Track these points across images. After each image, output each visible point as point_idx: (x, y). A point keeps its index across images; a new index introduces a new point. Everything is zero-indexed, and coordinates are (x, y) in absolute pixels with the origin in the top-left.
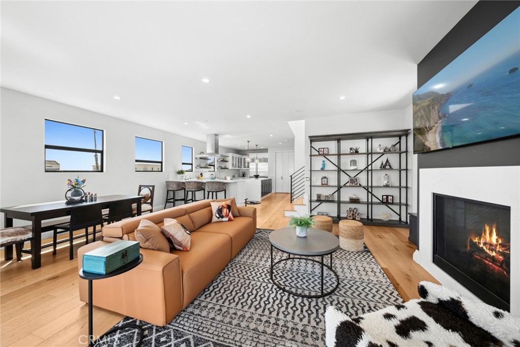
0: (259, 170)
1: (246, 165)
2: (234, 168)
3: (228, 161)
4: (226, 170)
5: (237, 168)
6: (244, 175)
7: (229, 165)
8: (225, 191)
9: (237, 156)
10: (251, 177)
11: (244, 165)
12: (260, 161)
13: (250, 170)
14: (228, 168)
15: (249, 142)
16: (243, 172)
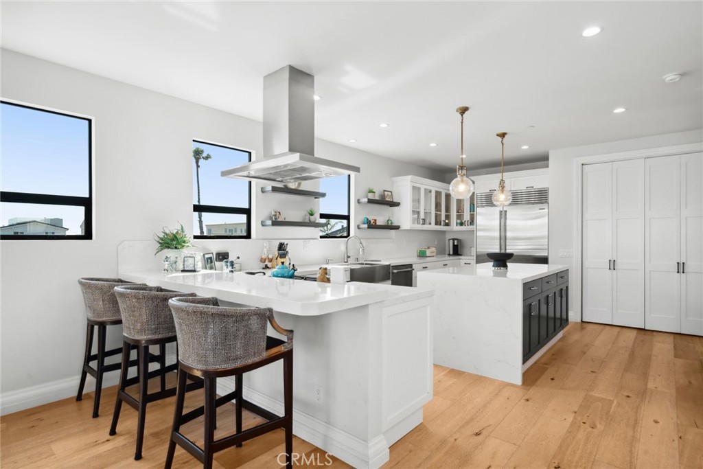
0: (509, 234)
1: (467, 217)
2: (420, 227)
3: (398, 204)
4: (393, 231)
5: (433, 227)
6: (457, 251)
7: (404, 217)
8: (288, 357)
9: (435, 185)
10: (480, 259)
11: (459, 217)
12: (516, 200)
13: (479, 234)
14: (397, 228)
15: (463, 110)
16: (454, 240)
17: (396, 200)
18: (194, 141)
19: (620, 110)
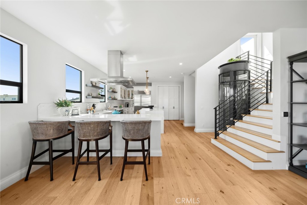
2: (122, 99)
4: (115, 100)
7: (118, 96)
15: (147, 71)
16: (127, 103)
17: (116, 91)
18: (66, 64)
19: (170, 77)
